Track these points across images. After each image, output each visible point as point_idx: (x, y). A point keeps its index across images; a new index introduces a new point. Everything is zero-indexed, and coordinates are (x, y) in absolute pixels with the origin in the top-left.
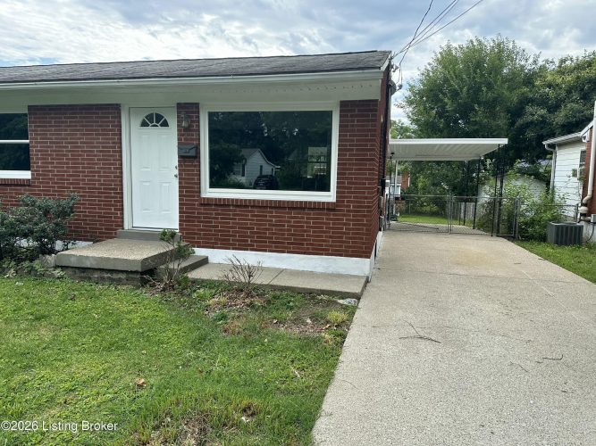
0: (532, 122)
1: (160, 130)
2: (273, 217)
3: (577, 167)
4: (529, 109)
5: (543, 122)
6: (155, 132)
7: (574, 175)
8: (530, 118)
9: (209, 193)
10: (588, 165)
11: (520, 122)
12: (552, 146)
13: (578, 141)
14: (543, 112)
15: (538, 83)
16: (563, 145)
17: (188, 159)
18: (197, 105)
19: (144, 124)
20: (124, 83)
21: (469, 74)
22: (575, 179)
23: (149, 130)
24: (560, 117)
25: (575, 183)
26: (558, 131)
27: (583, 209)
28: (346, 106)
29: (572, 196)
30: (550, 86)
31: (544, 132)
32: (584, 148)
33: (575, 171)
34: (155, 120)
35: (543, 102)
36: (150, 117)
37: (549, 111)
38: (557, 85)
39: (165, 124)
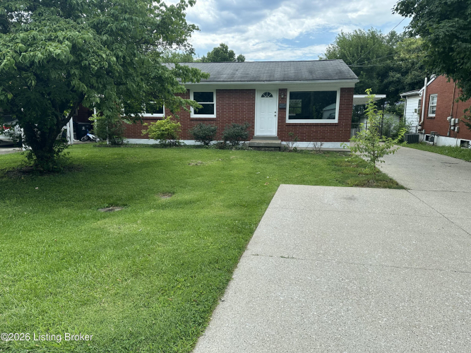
0: (392, 82)
1: (269, 98)
2: (314, 129)
3: (417, 108)
4: (391, 74)
5: (399, 81)
6: (267, 99)
7: (416, 112)
8: (391, 79)
9: (289, 121)
10: (422, 107)
11: (386, 81)
12: (405, 97)
13: (417, 95)
14: (399, 75)
15: (396, 58)
16: (409, 96)
17: (282, 109)
18: (286, 89)
19: (263, 96)
20: (266, 82)
21: (357, 53)
22: (416, 114)
23: (265, 98)
24: (408, 79)
25: (416, 115)
26: (407, 87)
27: (419, 127)
28: (342, 90)
29: (415, 122)
30: (402, 60)
31: (399, 87)
32: (420, 98)
33: (416, 110)
34: (267, 94)
35: (398, 69)
36: (265, 94)
37: (402, 75)
38: (406, 60)
39: (271, 96)
